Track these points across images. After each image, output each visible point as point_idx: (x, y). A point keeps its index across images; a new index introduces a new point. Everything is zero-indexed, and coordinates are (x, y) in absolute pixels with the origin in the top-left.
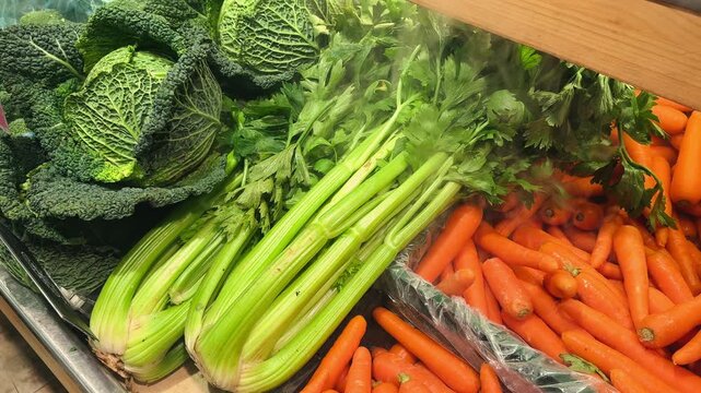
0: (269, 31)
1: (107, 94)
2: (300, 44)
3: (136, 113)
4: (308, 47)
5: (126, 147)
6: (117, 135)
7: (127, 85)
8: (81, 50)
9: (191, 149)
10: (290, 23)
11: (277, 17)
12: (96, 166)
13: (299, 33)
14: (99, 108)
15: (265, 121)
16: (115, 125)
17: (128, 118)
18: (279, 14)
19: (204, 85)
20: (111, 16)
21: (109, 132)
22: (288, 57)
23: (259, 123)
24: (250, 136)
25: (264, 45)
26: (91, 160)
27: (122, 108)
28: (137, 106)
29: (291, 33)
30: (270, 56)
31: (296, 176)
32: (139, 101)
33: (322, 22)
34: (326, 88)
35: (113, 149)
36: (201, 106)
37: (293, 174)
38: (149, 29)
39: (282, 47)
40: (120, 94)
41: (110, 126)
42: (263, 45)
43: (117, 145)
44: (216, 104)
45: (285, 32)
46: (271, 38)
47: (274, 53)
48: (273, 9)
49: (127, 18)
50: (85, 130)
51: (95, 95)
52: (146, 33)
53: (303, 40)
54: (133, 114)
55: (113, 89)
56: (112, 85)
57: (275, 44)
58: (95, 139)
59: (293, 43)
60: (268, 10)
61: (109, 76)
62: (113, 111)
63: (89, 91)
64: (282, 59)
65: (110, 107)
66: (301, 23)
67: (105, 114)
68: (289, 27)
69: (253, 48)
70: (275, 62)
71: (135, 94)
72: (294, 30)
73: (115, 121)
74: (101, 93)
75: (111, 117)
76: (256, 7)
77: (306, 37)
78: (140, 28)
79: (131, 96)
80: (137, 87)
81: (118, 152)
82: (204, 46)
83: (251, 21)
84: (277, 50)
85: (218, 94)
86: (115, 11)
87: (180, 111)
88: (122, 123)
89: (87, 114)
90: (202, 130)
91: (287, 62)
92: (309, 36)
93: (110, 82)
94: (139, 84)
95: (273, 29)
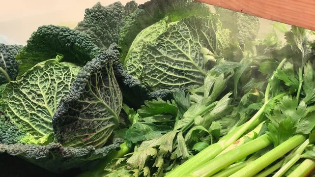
0: (167, 58)
1: (38, 83)
2: (191, 70)
3: (57, 98)
4: (198, 73)
5: (44, 125)
6: (39, 115)
7: (54, 78)
8: (19, 61)
9: (94, 131)
10: (185, 53)
11: (175, 47)
12: (19, 134)
13: (192, 61)
14: (29, 93)
15: (155, 118)
16: (39, 106)
17: (50, 101)
18: (177, 45)
19: (110, 84)
20: (49, 31)
21: (33, 112)
22: (180, 80)
23: (150, 120)
24: (141, 129)
25: (162, 69)
26: (17, 130)
27: (47, 94)
28: (59, 93)
29: (185, 60)
30: (165, 79)
31: (176, 152)
32: (60, 89)
33: (211, 53)
34: (210, 97)
35: (34, 126)
36: (106, 100)
37: (174, 150)
38: (75, 41)
39: (177, 71)
40: (47, 84)
41: (35, 108)
42: (160, 69)
43: (38, 123)
44: (117, 103)
45: (180, 59)
46: (168, 64)
47: (169, 76)
48: (172, 41)
49: (61, 33)
50: (15, 111)
51: (28, 83)
52: (73, 44)
53: (194, 67)
54: (54, 99)
55: (43, 79)
56: (43, 76)
57: (170, 69)
58: (22, 118)
59: (186, 69)
60: (168, 42)
61: (42, 70)
62: (40, 95)
63: (25, 81)
64: (176, 82)
65: (38, 92)
66: (194, 54)
67: (33, 98)
68: (184, 56)
69: (152, 72)
70: (170, 84)
71: (59, 84)
72: (188, 59)
73: (40, 103)
74: (33, 83)
75: (38, 100)
76: (159, 39)
77: (197, 65)
78: (69, 41)
79: (56, 85)
80: (60, 79)
81: (37, 129)
82: (116, 50)
83: (153, 49)
84: (172, 74)
85: (120, 97)
86: (52, 28)
87: (91, 97)
88: (46, 105)
89: (20, 98)
90: (104, 119)
91: (180, 84)
92: (200, 65)
93: (42, 74)
94: (62, 77)
95: (170, 57)
